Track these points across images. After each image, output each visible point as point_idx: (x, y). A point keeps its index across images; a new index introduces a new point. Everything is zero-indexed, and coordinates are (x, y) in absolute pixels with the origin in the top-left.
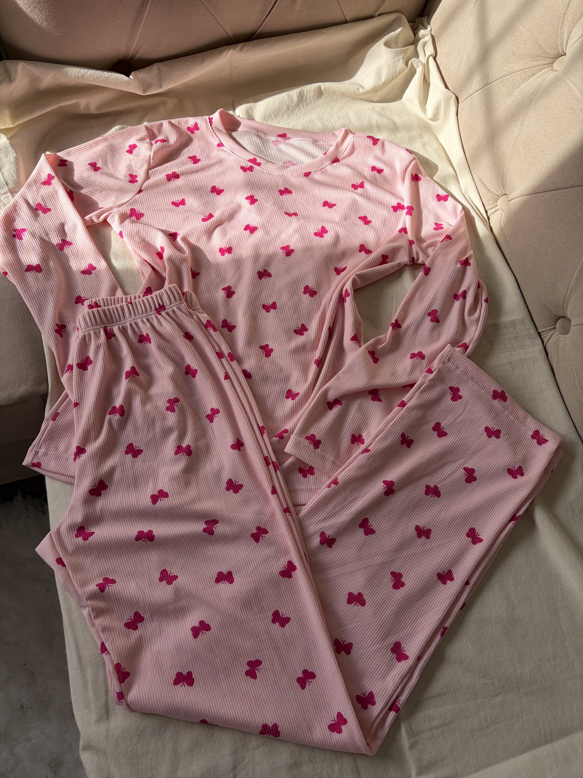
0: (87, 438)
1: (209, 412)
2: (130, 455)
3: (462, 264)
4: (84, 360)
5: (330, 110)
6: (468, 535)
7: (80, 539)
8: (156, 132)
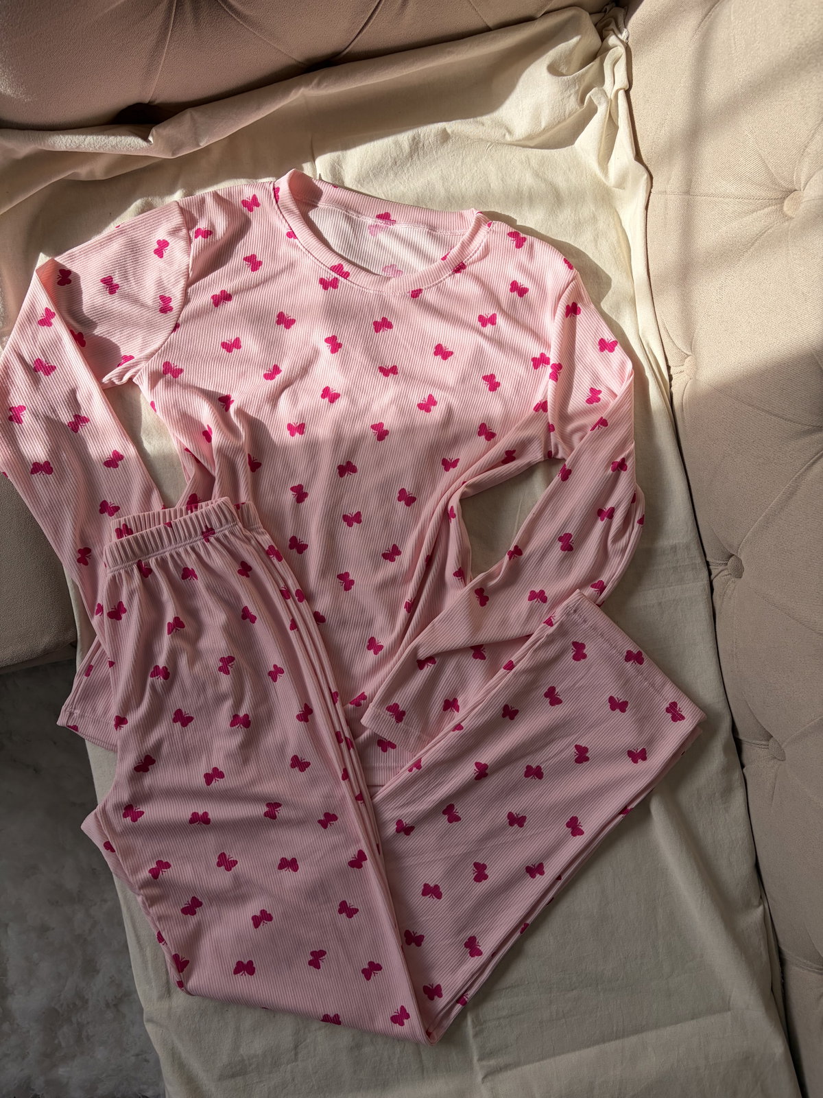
0: (128, 704)
1: (272, 669)
2: (178, 724)
3: (613, 470)
4: (116, 607)
5: (460, 163)
6: (568, 825)
7: (129, 819)
8: (196, 215)
